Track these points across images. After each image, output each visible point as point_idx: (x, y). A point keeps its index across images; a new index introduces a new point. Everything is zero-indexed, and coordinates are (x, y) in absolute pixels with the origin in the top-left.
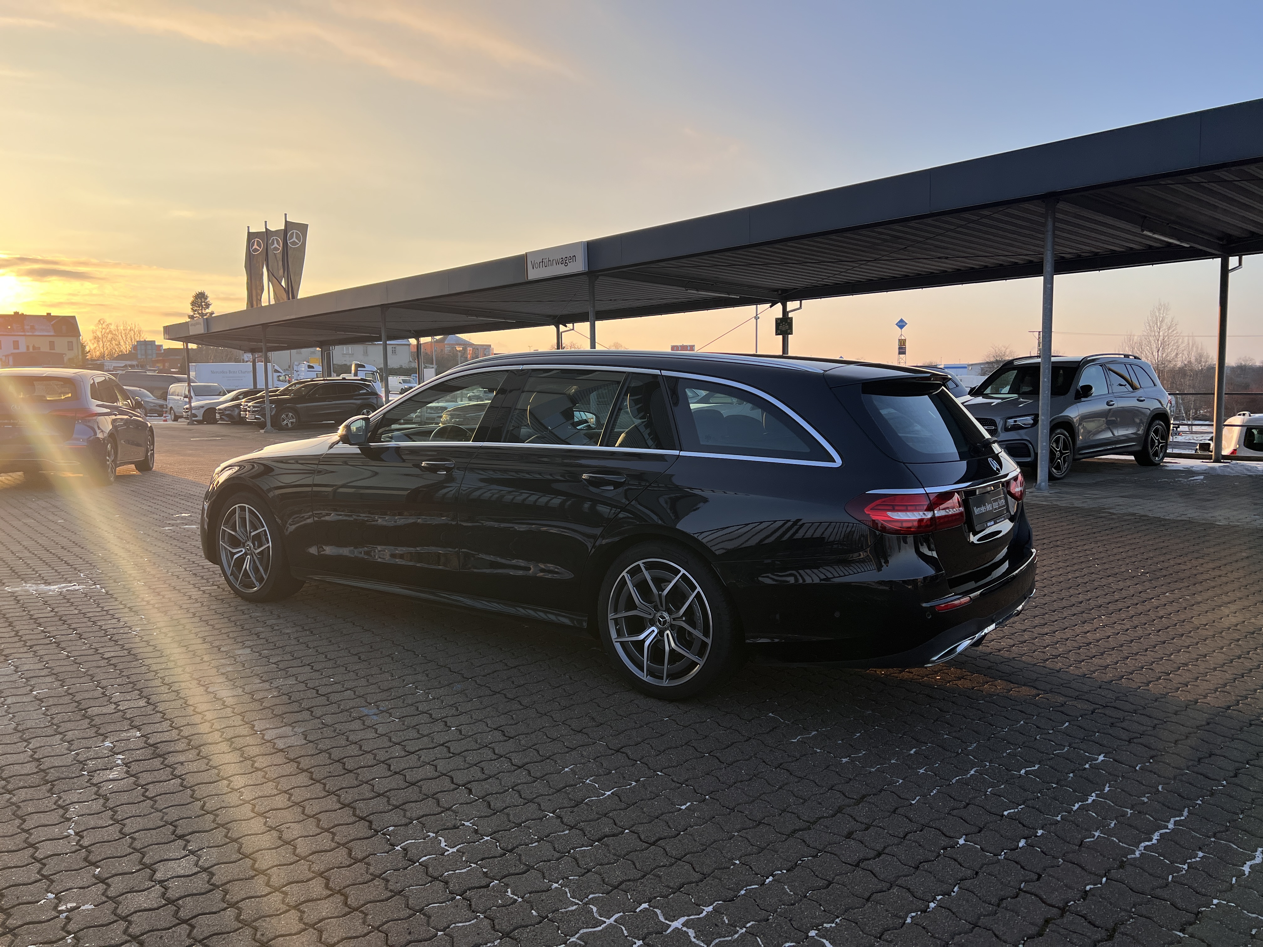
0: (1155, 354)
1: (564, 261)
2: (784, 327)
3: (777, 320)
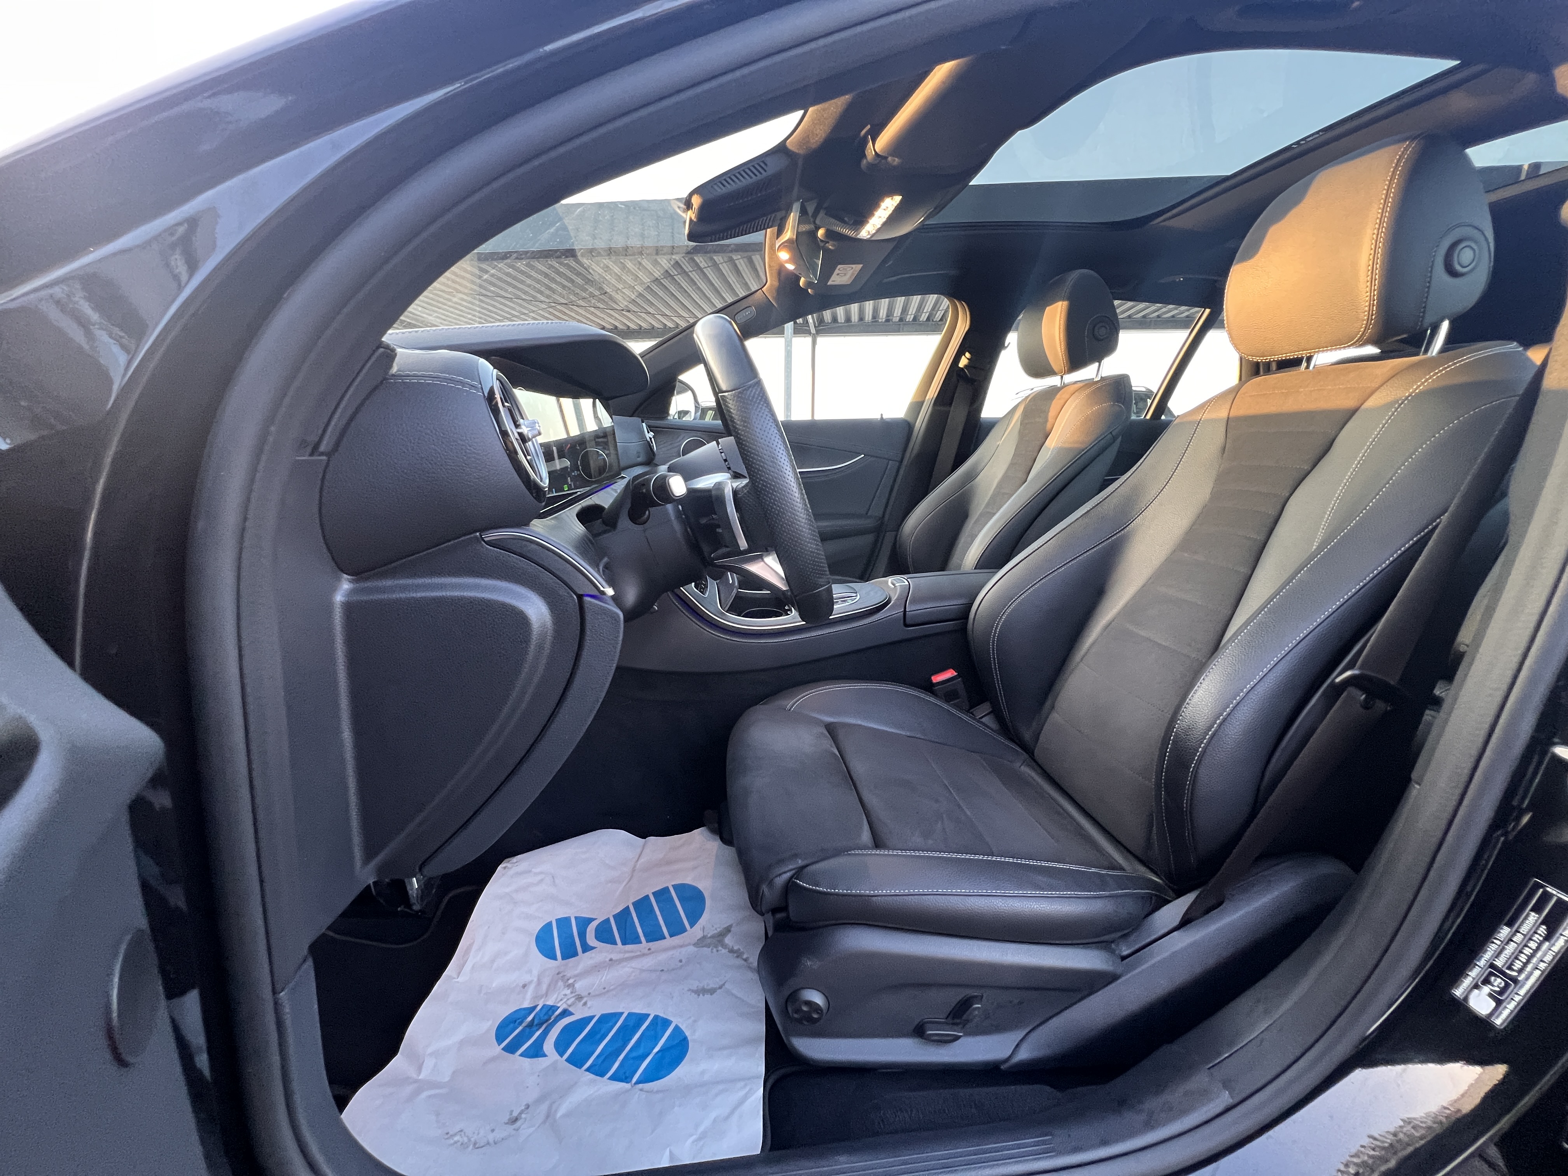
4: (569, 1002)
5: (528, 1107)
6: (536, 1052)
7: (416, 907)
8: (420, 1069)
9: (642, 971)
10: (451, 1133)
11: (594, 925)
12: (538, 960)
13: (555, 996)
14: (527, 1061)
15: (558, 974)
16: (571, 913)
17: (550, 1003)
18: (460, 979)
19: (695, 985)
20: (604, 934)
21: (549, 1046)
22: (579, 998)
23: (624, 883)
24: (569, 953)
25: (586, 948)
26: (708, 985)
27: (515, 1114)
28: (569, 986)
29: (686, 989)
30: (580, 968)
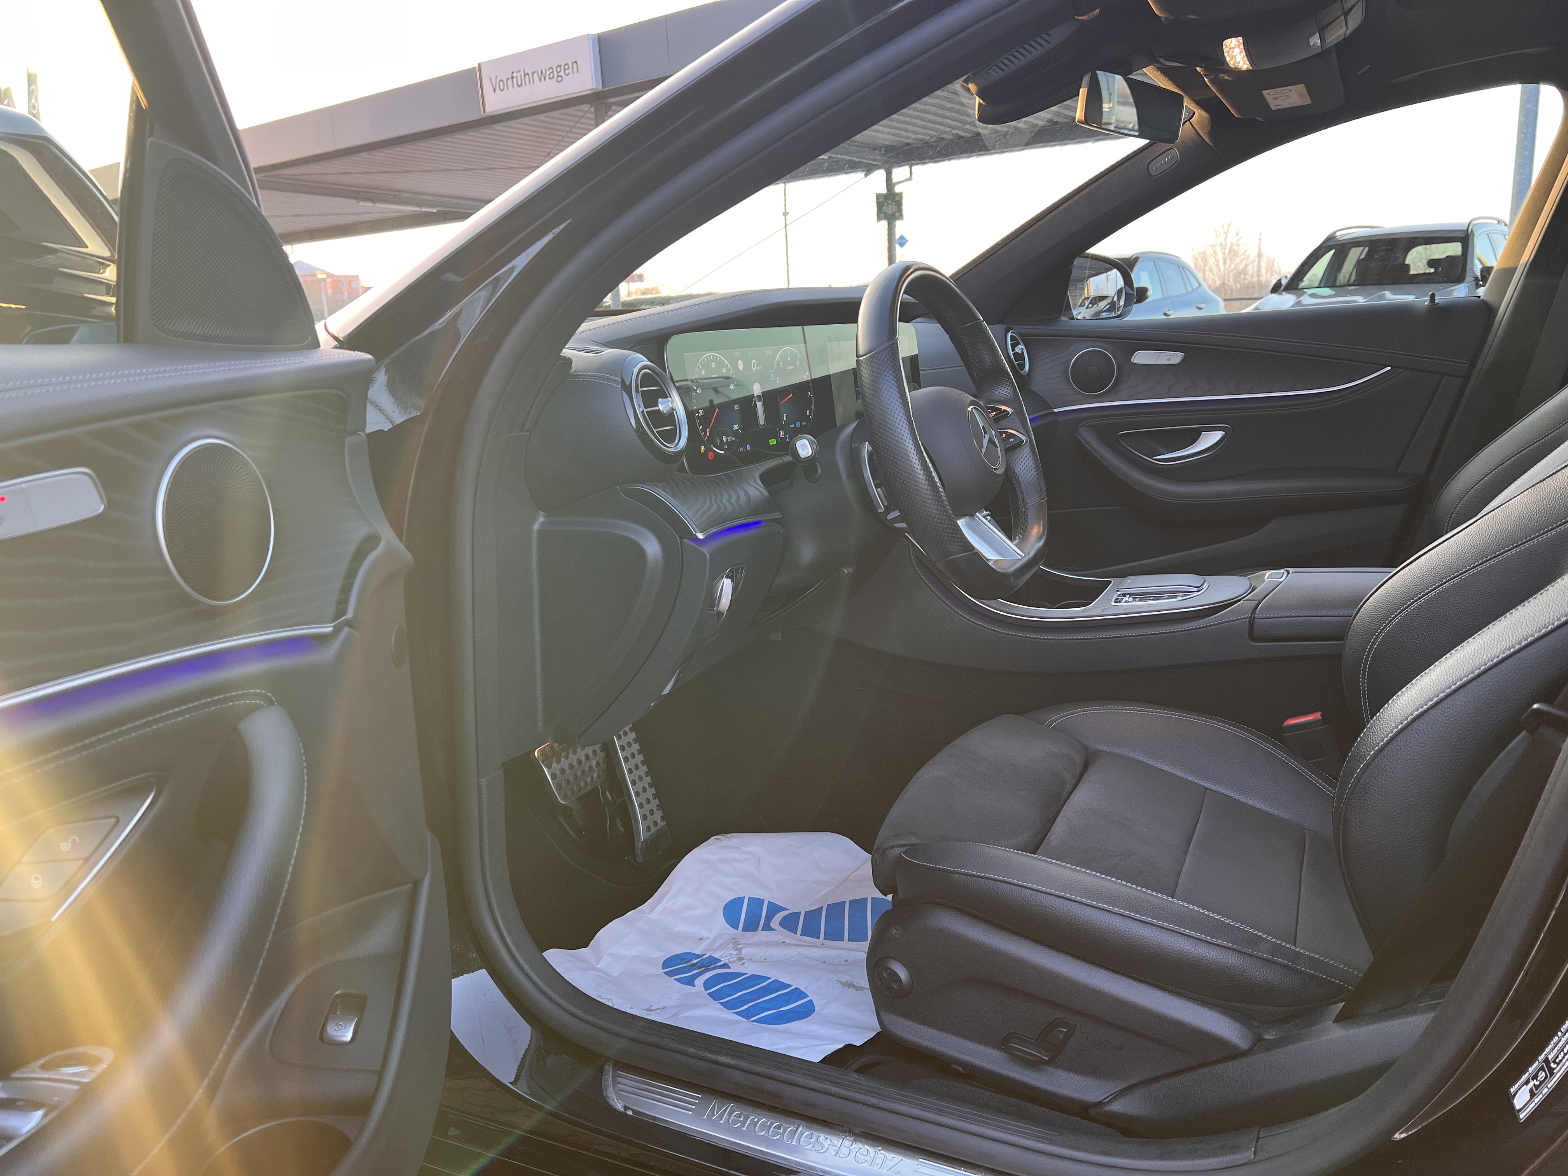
0: (1221, 266)
1: (557, 74)
2: (889, 209)
3: (878, 196)
4: (731, 960)
5: (664, 1008)
6: (690, 982)
7: (640, 859)
8: (599, 960)
9: (806, 957)
10: (602, 997)
11: (785, 913)
12: (720, 923)
13: (722, 953)
14: (678, 985)
15: (733, 939)
16: (767, 896)
17: (716, 956)
18: (652, 916)
19: (845, 979)
20: (789, 923)
21: (700, 981)
22: (741, 959)
23: (831, 888)
24: (751, 926)
25: (767, 927)
26: (858, 983)
27: (652, 1008)
28: (737, 949)
29: (836, 979)
30: (752, 940)
